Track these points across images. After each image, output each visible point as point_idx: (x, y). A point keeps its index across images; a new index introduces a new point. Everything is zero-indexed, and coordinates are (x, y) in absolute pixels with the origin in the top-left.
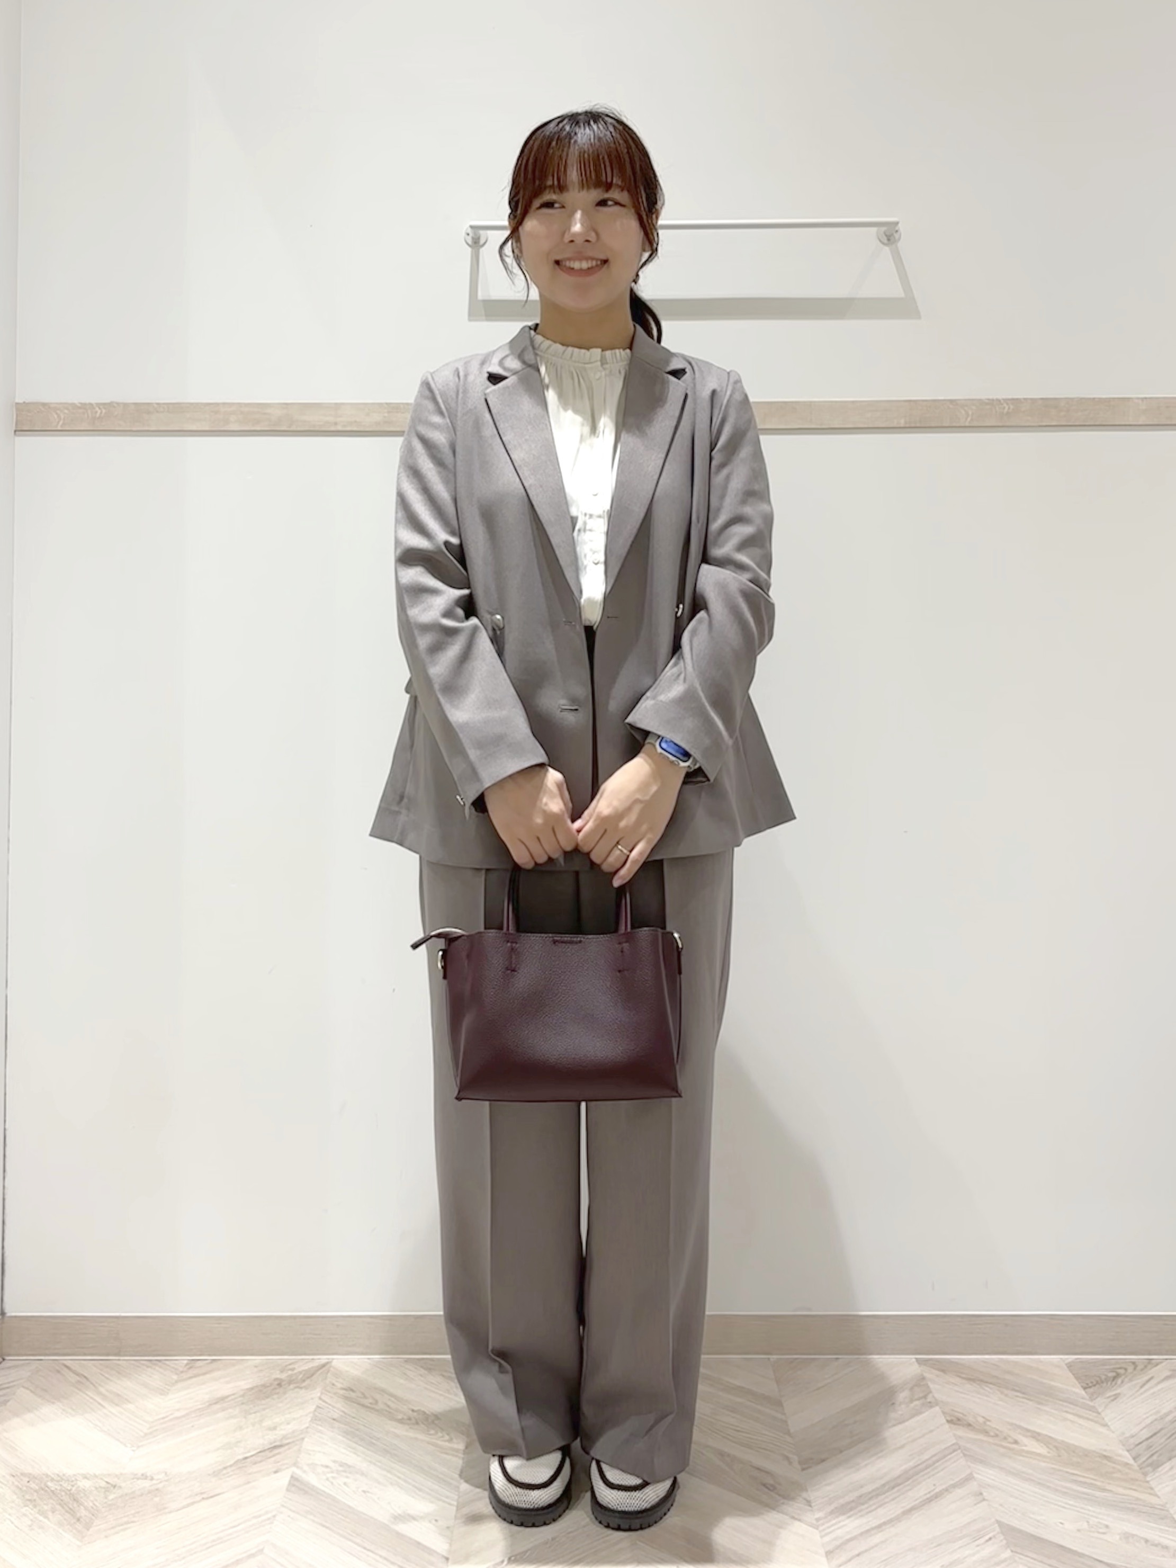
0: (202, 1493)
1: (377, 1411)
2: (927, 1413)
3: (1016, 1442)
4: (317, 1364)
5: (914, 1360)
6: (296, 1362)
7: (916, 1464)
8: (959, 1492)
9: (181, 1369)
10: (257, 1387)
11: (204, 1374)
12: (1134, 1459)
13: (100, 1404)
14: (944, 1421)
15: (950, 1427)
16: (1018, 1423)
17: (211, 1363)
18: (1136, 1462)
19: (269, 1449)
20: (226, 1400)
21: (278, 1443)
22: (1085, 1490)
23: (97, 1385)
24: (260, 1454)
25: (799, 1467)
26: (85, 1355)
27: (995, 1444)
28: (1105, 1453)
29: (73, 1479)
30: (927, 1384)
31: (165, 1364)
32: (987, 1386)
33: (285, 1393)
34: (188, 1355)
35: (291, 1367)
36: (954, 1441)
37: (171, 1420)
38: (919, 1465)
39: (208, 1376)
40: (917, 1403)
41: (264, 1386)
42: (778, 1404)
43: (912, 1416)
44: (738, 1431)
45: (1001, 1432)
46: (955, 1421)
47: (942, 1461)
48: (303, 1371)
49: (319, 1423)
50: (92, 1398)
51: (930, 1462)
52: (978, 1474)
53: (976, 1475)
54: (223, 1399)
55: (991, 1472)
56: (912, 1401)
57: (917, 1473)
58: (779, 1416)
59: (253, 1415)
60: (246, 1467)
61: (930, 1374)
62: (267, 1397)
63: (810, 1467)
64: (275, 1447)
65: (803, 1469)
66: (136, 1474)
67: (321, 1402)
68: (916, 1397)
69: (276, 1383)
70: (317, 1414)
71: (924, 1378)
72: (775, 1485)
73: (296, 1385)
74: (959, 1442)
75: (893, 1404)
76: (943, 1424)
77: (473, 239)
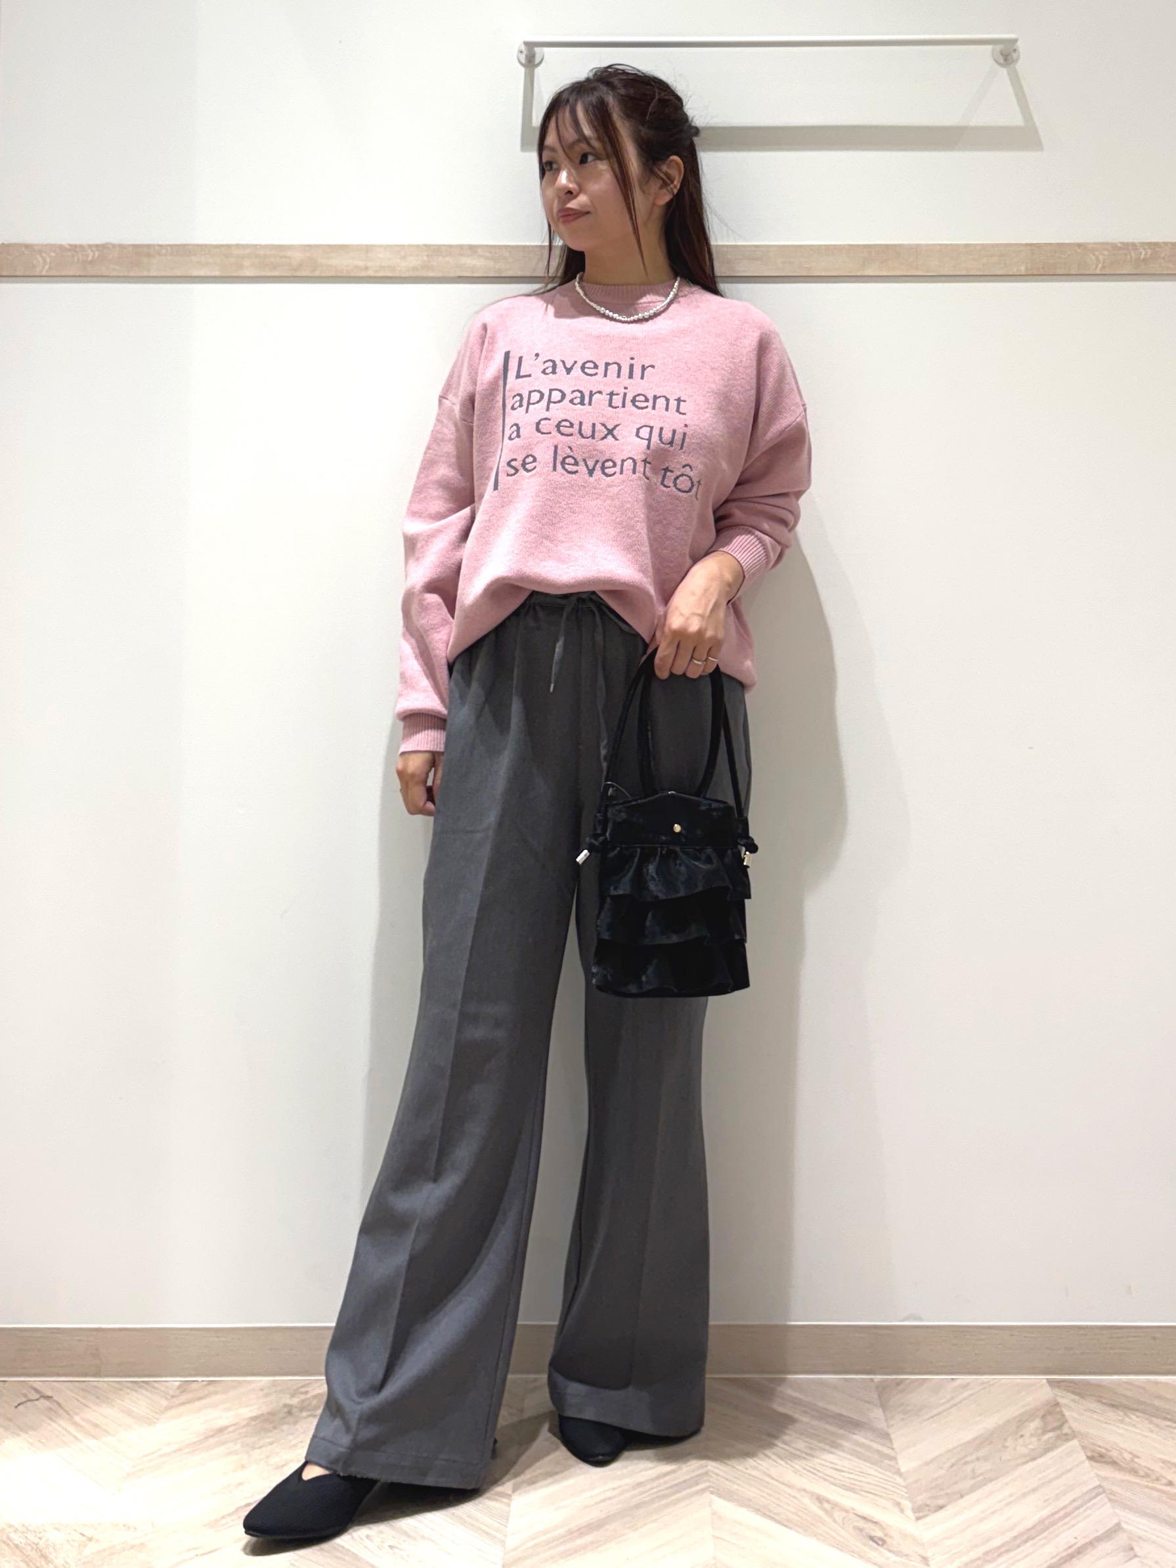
0: (195, 1549)
2: (1064, 1447)
3: (1170, 1483)
5: (1045, 1381)
6: (310, 1384)
7: (1053, 1511)
8: (1106, 1546)
9: (171, 1393)
10: (262, 1415)
11: (200, 1399)
13: (75, 1437)
14: (1084, 1458)
15: (1091, 1466)
17: (207, 1385)
20: (226, 1432)
23: (71, 1413)
25: (911, 1515)
26: (58, 1375)
27: (1147, 1487)
29: (41, 1530)
30: (1062, 1412)
31: (155, 1388)
32: (1134, 1414)
33: (297, 1423)
34: (181, 1376)
35: (303, 1390)
36: (1098, 1483)
37: (161, 1456)
38: (1056, 1513)
39: (203, 1402)
40: (1051, 1434)
41: (272, 1414)
42: (885, 1436)
43: (1047, 1450)
44: (836, 1469)
45: (1152, 1470)
46: (1098, 1457)
47: (1083, 1508)
50: (63, 1428)
51: (1068, 1510)
52: (1126, 1523)
53: (1124, 1525)
54: (221, 1430)
55: (1144, 1521)
56: (1044, 1432)
57: (1052, 1524)
58: (886, 1450)
59: (258, 1451)
61: (1066, 1399)
62: (275, 1428)
63: (925, 1516)
65: (918, 1519)
66: (117, 1525)
68: (1050, 1427)
69: (286, 1410)
71: (1057, 1404)
72: (885, 1538)
73: (309, 1413)
74: (1103, 1484)
75: (1022, 1436)
76: (1082, 1462)
77: (526, 56)
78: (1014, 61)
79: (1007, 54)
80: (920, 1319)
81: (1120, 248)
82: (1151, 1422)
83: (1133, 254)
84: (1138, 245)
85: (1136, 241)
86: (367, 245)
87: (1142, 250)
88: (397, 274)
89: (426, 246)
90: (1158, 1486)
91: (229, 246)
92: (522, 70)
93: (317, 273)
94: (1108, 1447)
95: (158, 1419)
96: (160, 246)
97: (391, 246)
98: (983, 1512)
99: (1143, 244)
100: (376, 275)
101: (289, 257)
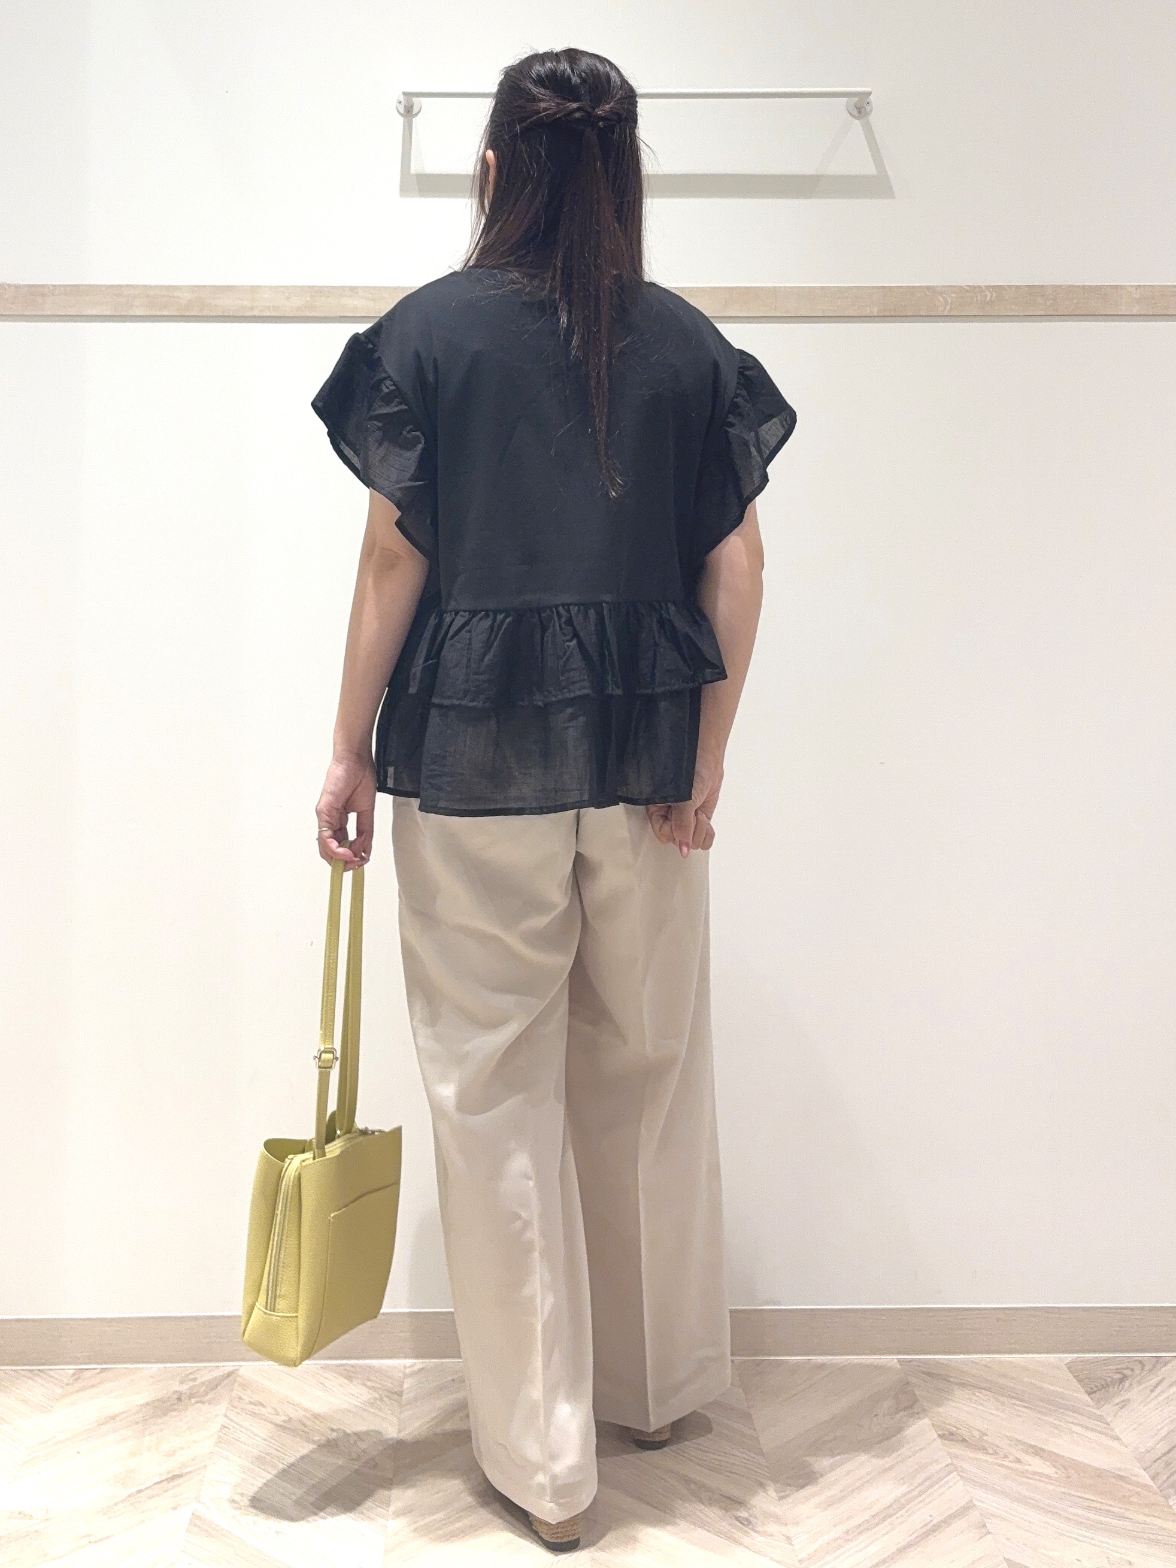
0: (88, 1536)
1: (292, 1430)
2: (916, 1425)
3: (1019, 1461)
4: (221, 1374)
5: (896, 1361)
6: (198, 1370)
7: (908, 1489)
8: (960, 1523)
9: (66, 1380)
10: (152, 1402)
11: (93, 1386)
12: (1153, 1479)
14: (936, 1436)
15: (944, 1444)
16: (1019, 1438)
17: (101, 1372)
18: (1154, 1483)
19: (166, 1480)
20: (118, 1419)
21: (175, 1473)
22: (1102, 1518)
24: (157, 1486)
25: (774, 1495)
27: (997, 1464)
28: (1120, 1473)
30: (912, 1391)
31: (49, 1376)
33: (186, 1409)
34: (76, 1364)
35: (192, 1377)
36: (949, 1461)
37: (55, 1444)
38: (912, 1490)
39: (96, 1389)
40: (903, 1413)
41: (161, 1401)
42: (746, 1416)
43: (900, 1429)
45: (1000, 1448)
46: (949, 1436)
47: (937, 1486)
48: (209, 1381)
49: (223, 1445)
52: (978, 1500)
53: (976, 1503)
54: (113, 1418)
55: (994, 1497)
56: (897, 1412)
57: (908, 1502)
58: (749, 1432)
59: (148, 1438)
60: (140, 1502)
62: (165, 1415)
64: (174, 1478)
65: (781, 1498)
66: (13, 1513)
67: (225, 1420)
68: (901, 1406)
69: (175, 1396)
70: (222, 1435)
71: (908, 1384)
72: (749, 1518)
73: (198, 1399)
74: (955, 1462)
75: (876, 1415)
76: (935, 1440)
77: (405, 106)
78: (868, 114)
79: (860, 107)
80: (779, 1304)
81: (967, 291)
82: (998, 1401)
83: (979, 297)
84: (984, 288)
85: (982, 283)
86: (252, 287)
87: (987, 292)
88: (282, 314)
89: (309, 286)
90: (1006, 1463)
91: (120, 287)
92: (401, 119)
93: (204, 313)
94: (958, 1426)
95: (52, 1407)
96: (53, 286)
97: (276, 287)
98: (842, 1491)
99: (988, 287)
100: (260, 315)
101: (178, 297)
